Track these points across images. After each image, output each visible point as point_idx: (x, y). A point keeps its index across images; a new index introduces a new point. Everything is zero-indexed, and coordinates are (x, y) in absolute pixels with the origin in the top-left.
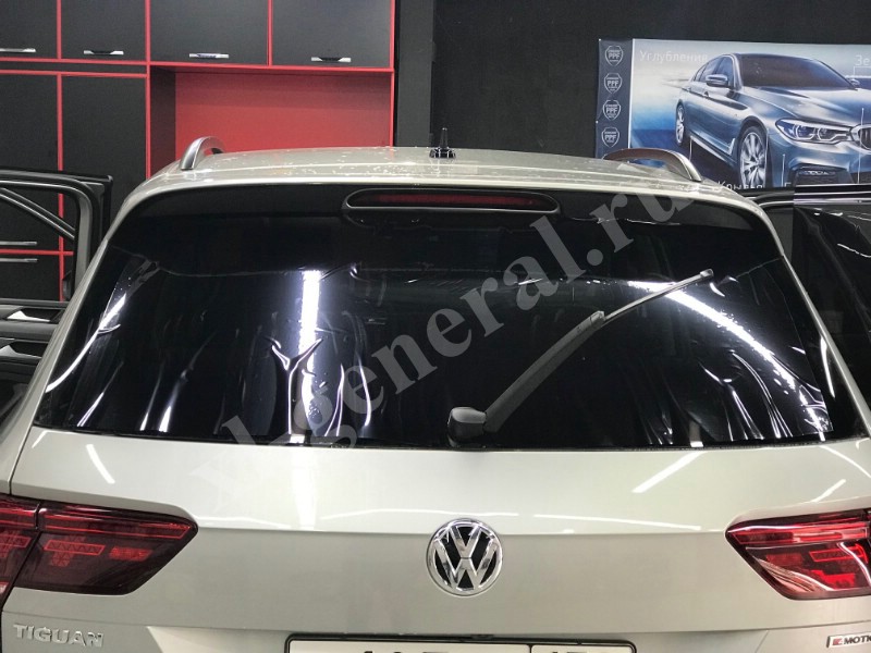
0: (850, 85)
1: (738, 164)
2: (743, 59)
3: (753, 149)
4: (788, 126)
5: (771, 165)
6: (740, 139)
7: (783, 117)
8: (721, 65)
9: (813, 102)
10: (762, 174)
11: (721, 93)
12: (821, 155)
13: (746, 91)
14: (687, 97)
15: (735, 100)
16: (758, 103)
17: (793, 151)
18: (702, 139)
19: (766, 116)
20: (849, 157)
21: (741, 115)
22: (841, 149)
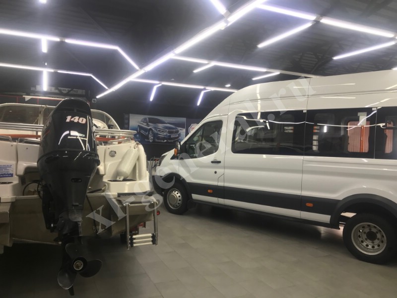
0: (166, 123)
1: (149, 136)
2: (149, 118)
3: (151, 133)
4: (156, 130)
5: (154, 136)
6: (149, 132)
8: (145, 119)
9: (160, 126)
10: (152, 138)
11: (145, 124)
12: (162, 135)
14: (139, 124)
15: (148, 125)
16: (151, 126)
17: (158, 134)
18: (142, 132)
19: (153, 128)
21: (149, 128)
22: (165, 134)
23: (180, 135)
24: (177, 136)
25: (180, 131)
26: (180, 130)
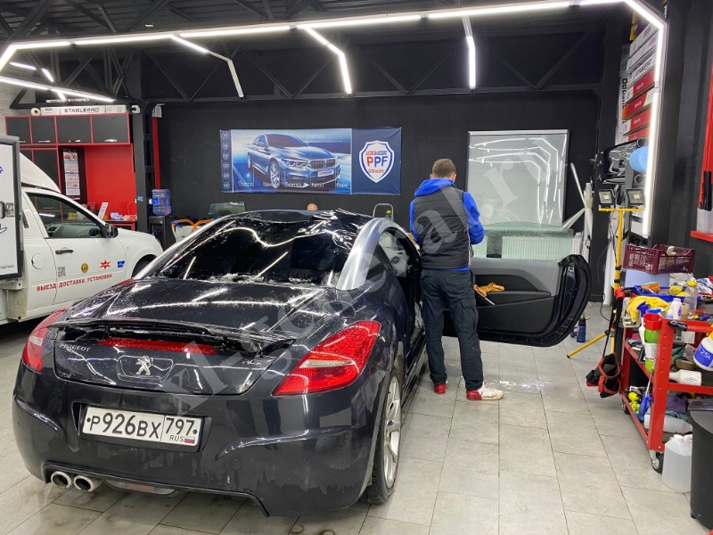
0: (305, 145)
1: (270, 175)
2: (268, 136)
3: (274, 170)
4: (286, 161)
5: (281, 176)
6: (270, 166)
7: (283, 157)
8: (261, 138)
9: (293, 152)
10: (278, 179)
11: (262, 149)
12: (298, 171)
13: (270, 148)
14: (251, 151)
15: (267, 152)
16: (275, 153)
17: (288, 170)
18: (257, 166)
19: (278, 157)
20: (307, 172)
21: (270, 157)
22: (304, 169)
23: (338, 170)
24: (332, 173)
25: (338, 162)
26: (339, 158)
